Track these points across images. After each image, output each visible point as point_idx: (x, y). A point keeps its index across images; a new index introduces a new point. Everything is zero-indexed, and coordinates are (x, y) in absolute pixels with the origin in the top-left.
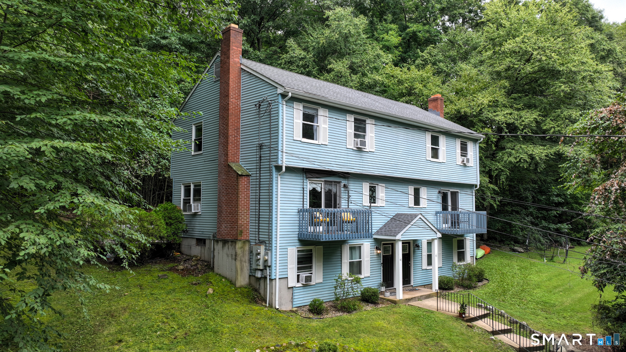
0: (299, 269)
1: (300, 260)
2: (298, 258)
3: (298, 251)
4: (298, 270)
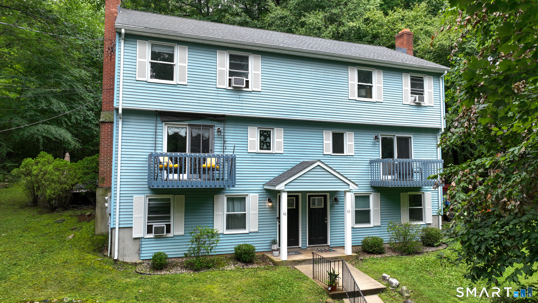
0: (149, 218)
1: (152, 210)
2: (149, 208)
3: (150, 200)
4: (148, 220)
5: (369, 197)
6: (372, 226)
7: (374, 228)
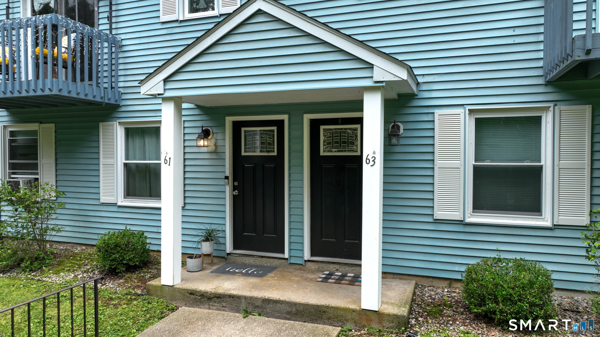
0: (12, 166)
2: (11, 147)
5: (537, 121)
6: (548, 223)
7: (557, 233)
